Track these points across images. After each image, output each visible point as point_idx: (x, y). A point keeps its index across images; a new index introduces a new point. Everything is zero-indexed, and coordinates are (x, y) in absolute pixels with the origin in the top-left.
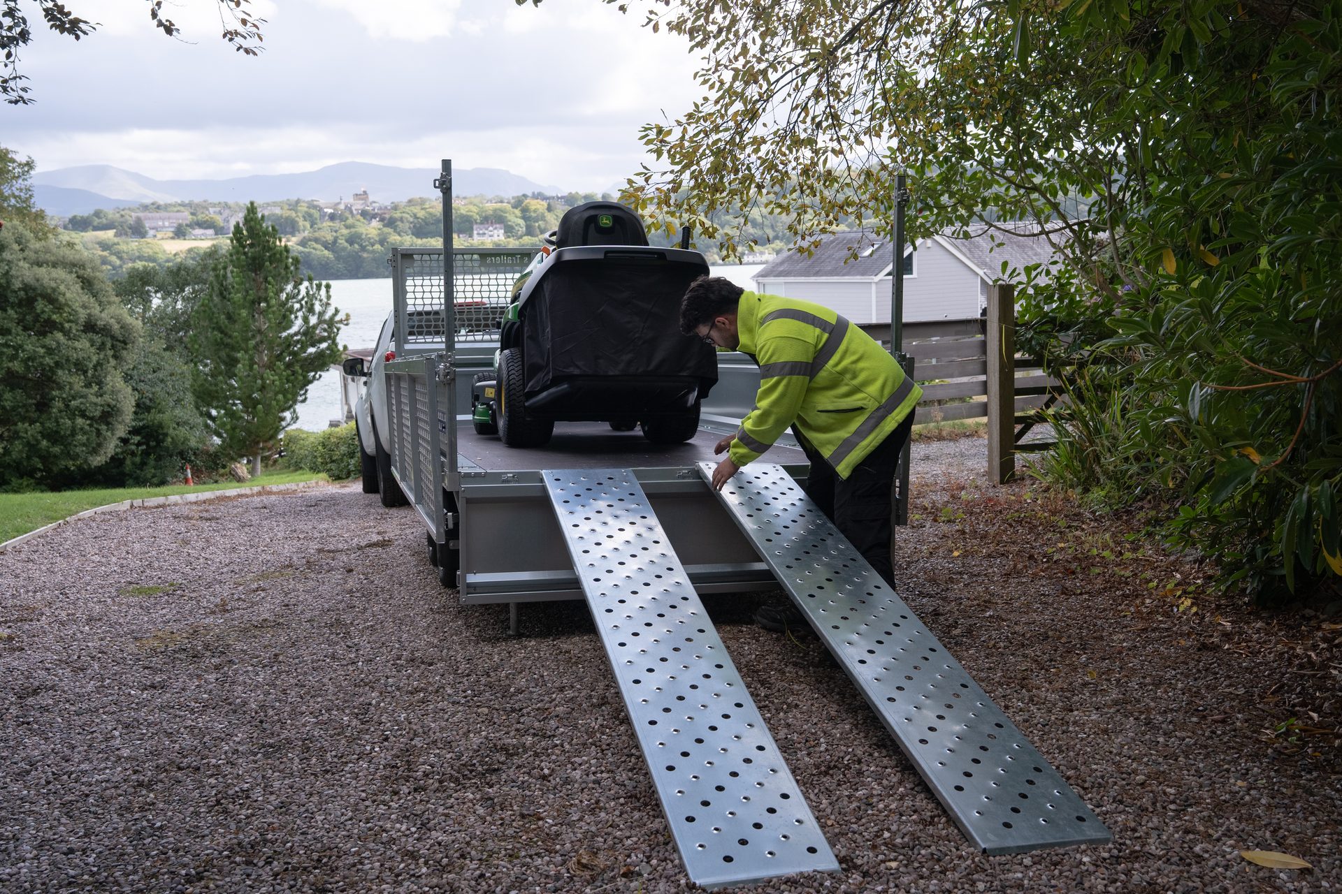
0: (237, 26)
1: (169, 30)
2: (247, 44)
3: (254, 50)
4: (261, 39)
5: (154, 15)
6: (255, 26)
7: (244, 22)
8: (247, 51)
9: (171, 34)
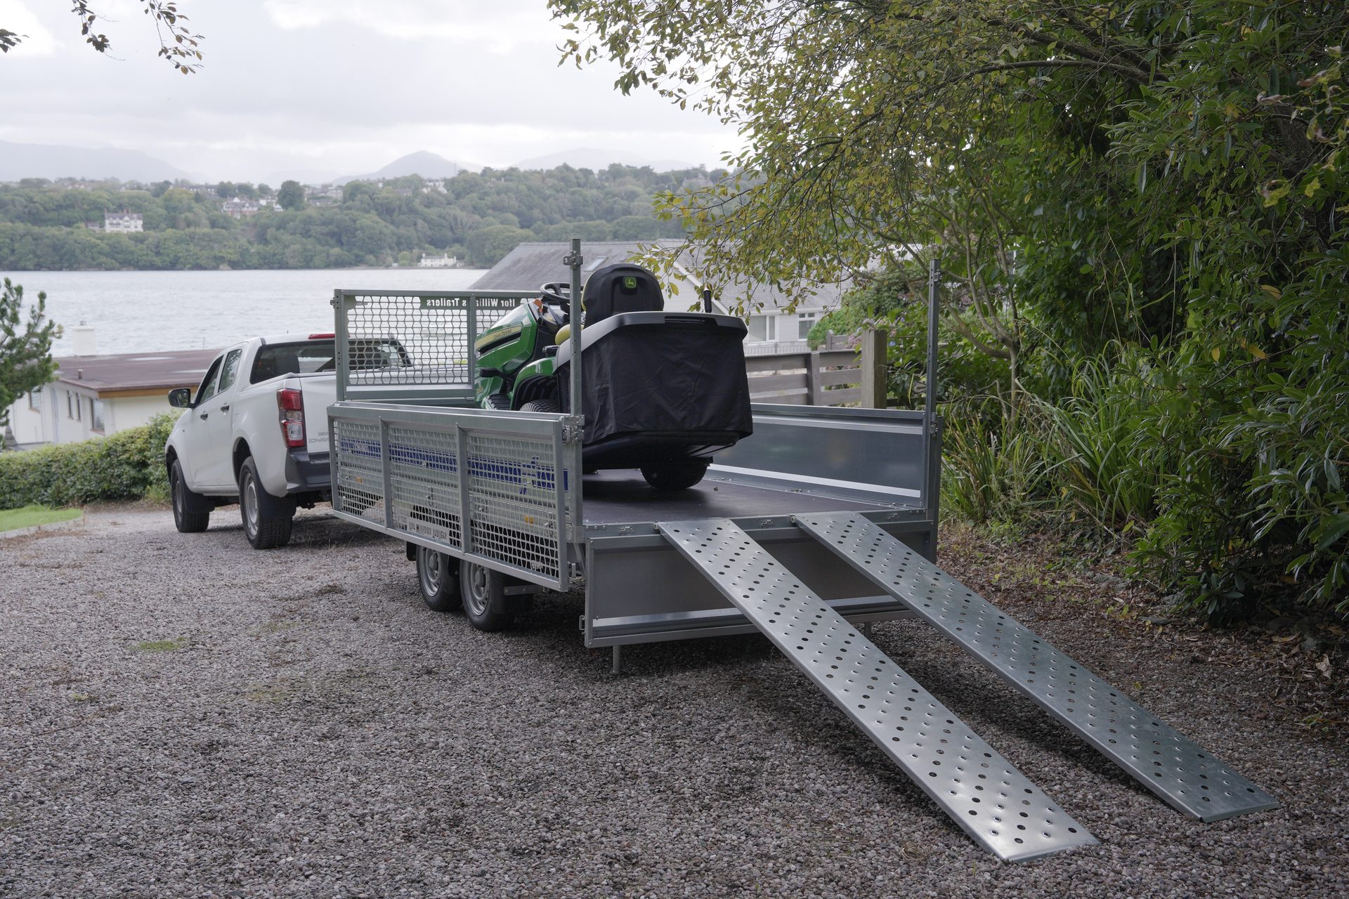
0: (171, 43)
1: (100, 44)
2: (184, 61)
3: (193, 68)
4: (200, 57)
5: (85, 31)
6: (193, 42)
7: (179, 39)
8: (185, 70)
9: (102, 51)
